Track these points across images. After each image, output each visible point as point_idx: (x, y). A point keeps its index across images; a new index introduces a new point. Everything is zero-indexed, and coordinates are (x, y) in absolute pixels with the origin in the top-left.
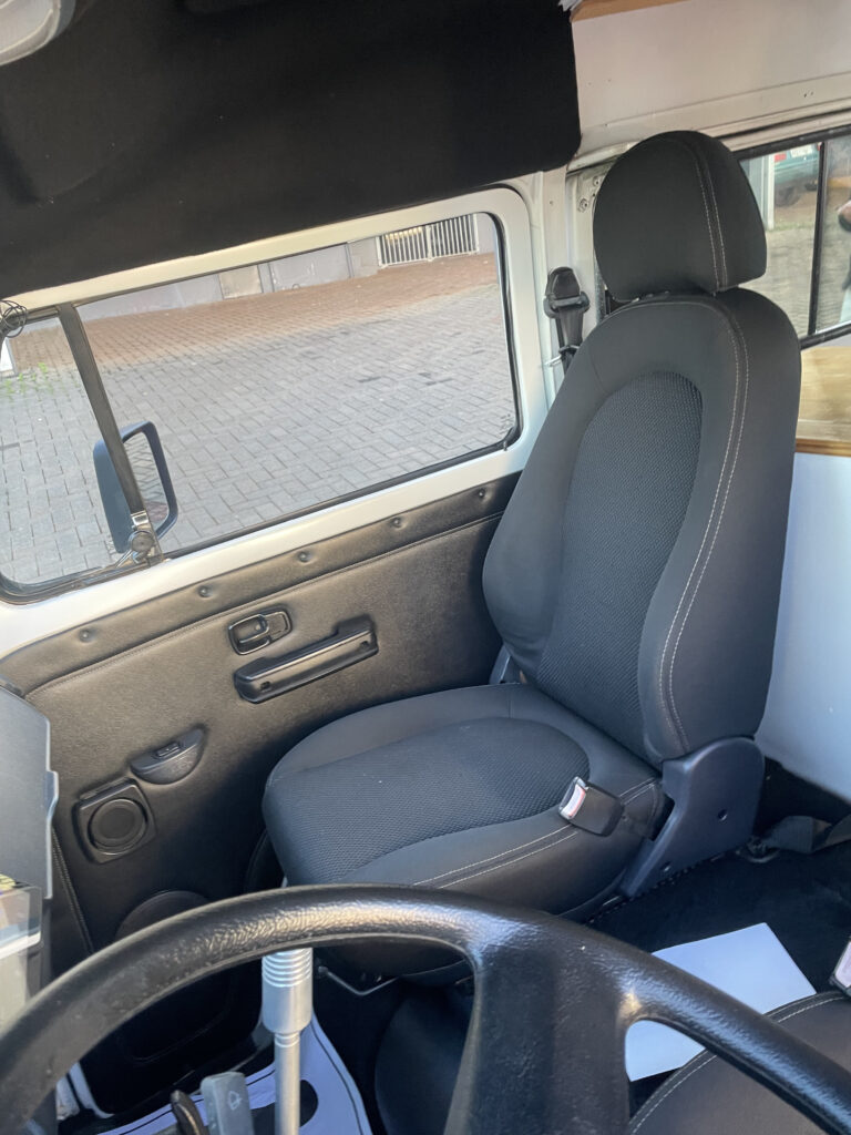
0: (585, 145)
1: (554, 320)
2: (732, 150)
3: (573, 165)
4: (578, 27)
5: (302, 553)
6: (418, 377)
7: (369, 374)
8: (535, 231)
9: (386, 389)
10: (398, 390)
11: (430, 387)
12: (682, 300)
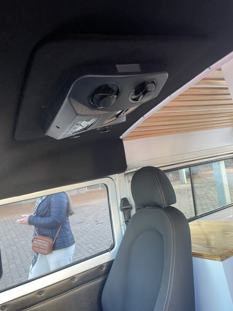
0: (128, 168)
1: (123, 212)
2: (162, 170)
3: (126, 172)
4: (125, 143)
5: (40, 292)
6: (94, 222)
7: (80, 221)
8: (117, 188)
9: (85, 225)
10: (88, 226)
11: (97, 225)
12: (155, 209)
